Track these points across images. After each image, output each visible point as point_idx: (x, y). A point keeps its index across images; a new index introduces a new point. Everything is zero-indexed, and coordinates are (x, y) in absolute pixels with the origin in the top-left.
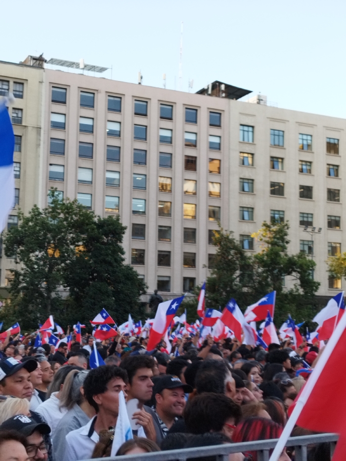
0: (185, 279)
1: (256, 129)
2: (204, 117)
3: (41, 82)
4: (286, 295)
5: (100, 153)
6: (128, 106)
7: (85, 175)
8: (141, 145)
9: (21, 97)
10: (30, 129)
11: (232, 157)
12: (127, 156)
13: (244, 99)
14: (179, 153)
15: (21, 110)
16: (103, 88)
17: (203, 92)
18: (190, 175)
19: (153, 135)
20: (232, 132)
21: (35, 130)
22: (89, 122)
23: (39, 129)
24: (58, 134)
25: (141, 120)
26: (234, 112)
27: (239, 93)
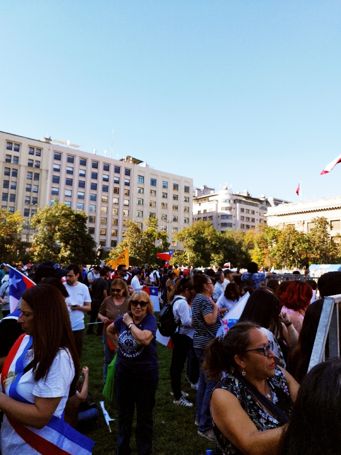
0: (112, 241)
1: (145, 178)
2: (123, 171)
3: (49, 150)
4: (156, 248)
5: (76, 183)
6: (89, 164)
7: (69, 193)
8: (94, 181)
9: (40, 156)
10: (43, 171)
11: (134, 189)
12: (88, 186)
13: (140, 165)
14: (112, 186)
15: (40, 162)
16: (78, 155)
17: (122, 160)
18: (116, 196)
19: (100, 177)
20: (134, 179)
21: (46, 172)
22: (71, 169)
23: (47, 171)
24: (57, 174)
25: (95, 170)
26: (136, 170)
27: (138, 162)
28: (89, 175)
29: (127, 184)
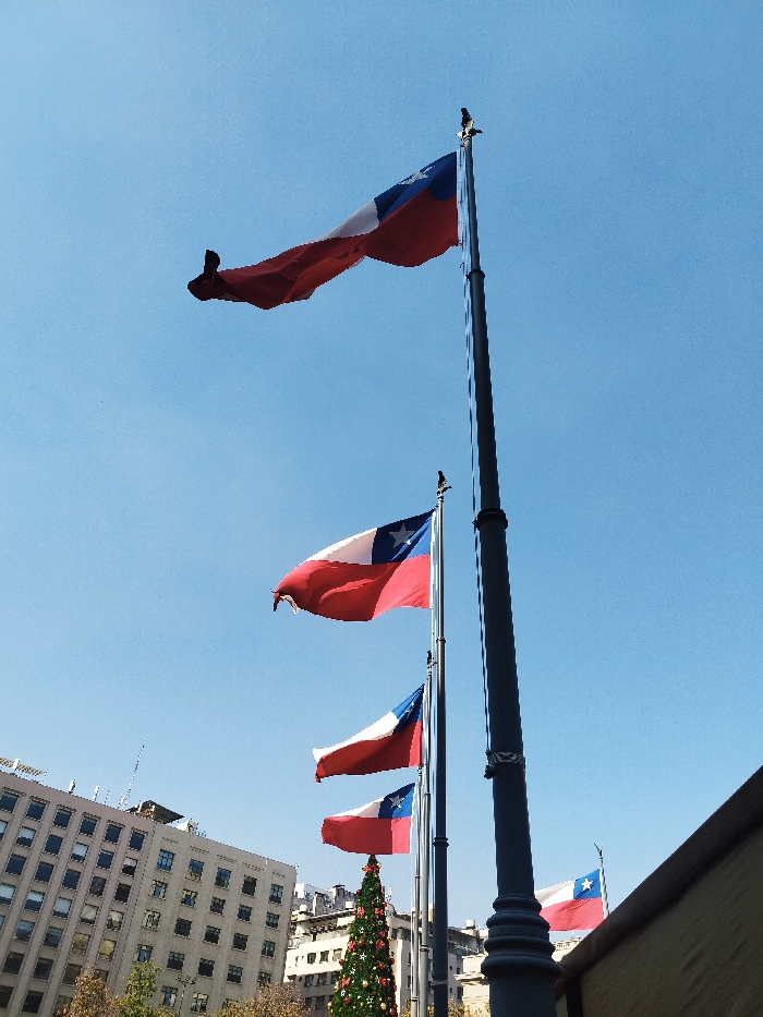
1: (176, 857)
2: (125, 837)
8: (49, 859)
12: (30, 869)
13: (175, 824)
14: (89, 873)
16: (29, 792)
17: (133, 810)
18: (95, 900)
19: (67, 849)
20: (149, 858)
25: (58, 832)
26: (157, 836)
27: (170, 817)
28: (40, 843)
29: (129, 870)
